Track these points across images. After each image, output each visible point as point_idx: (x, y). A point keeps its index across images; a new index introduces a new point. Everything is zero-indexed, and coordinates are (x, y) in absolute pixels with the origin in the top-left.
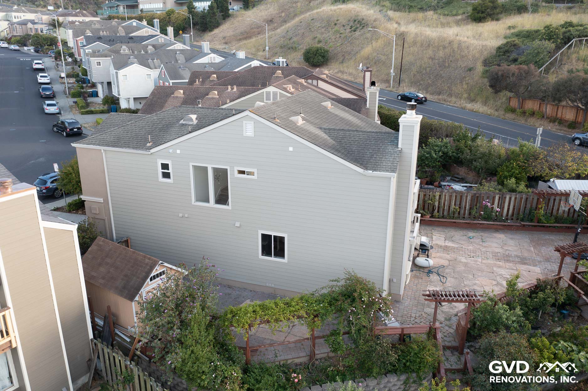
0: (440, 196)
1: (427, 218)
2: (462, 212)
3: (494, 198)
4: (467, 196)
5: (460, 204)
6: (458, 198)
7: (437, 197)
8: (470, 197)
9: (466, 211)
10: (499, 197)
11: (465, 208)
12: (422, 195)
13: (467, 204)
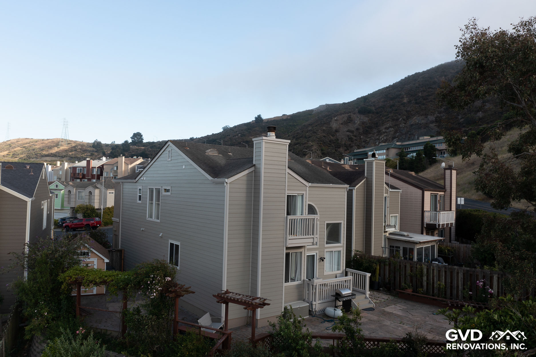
0: (427, 269)
1: (409, 292)
2: (455, 292)
3: (491, 278)
4: (458, 273)
5: (451, 283)
6: (448, 274)
7: (425, 271)
8: (462, 274)
9: (460, 292)
10: (498, 278)
11: (458, 287)
12: (409, 267)
13: (460, 282)
